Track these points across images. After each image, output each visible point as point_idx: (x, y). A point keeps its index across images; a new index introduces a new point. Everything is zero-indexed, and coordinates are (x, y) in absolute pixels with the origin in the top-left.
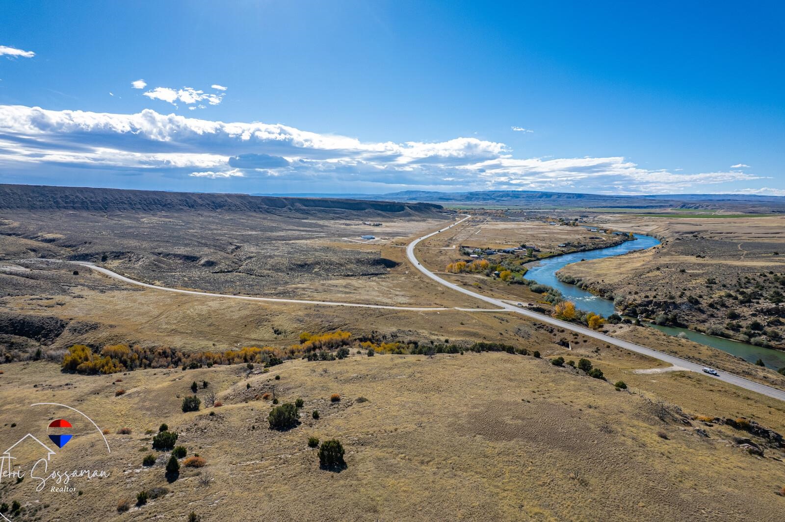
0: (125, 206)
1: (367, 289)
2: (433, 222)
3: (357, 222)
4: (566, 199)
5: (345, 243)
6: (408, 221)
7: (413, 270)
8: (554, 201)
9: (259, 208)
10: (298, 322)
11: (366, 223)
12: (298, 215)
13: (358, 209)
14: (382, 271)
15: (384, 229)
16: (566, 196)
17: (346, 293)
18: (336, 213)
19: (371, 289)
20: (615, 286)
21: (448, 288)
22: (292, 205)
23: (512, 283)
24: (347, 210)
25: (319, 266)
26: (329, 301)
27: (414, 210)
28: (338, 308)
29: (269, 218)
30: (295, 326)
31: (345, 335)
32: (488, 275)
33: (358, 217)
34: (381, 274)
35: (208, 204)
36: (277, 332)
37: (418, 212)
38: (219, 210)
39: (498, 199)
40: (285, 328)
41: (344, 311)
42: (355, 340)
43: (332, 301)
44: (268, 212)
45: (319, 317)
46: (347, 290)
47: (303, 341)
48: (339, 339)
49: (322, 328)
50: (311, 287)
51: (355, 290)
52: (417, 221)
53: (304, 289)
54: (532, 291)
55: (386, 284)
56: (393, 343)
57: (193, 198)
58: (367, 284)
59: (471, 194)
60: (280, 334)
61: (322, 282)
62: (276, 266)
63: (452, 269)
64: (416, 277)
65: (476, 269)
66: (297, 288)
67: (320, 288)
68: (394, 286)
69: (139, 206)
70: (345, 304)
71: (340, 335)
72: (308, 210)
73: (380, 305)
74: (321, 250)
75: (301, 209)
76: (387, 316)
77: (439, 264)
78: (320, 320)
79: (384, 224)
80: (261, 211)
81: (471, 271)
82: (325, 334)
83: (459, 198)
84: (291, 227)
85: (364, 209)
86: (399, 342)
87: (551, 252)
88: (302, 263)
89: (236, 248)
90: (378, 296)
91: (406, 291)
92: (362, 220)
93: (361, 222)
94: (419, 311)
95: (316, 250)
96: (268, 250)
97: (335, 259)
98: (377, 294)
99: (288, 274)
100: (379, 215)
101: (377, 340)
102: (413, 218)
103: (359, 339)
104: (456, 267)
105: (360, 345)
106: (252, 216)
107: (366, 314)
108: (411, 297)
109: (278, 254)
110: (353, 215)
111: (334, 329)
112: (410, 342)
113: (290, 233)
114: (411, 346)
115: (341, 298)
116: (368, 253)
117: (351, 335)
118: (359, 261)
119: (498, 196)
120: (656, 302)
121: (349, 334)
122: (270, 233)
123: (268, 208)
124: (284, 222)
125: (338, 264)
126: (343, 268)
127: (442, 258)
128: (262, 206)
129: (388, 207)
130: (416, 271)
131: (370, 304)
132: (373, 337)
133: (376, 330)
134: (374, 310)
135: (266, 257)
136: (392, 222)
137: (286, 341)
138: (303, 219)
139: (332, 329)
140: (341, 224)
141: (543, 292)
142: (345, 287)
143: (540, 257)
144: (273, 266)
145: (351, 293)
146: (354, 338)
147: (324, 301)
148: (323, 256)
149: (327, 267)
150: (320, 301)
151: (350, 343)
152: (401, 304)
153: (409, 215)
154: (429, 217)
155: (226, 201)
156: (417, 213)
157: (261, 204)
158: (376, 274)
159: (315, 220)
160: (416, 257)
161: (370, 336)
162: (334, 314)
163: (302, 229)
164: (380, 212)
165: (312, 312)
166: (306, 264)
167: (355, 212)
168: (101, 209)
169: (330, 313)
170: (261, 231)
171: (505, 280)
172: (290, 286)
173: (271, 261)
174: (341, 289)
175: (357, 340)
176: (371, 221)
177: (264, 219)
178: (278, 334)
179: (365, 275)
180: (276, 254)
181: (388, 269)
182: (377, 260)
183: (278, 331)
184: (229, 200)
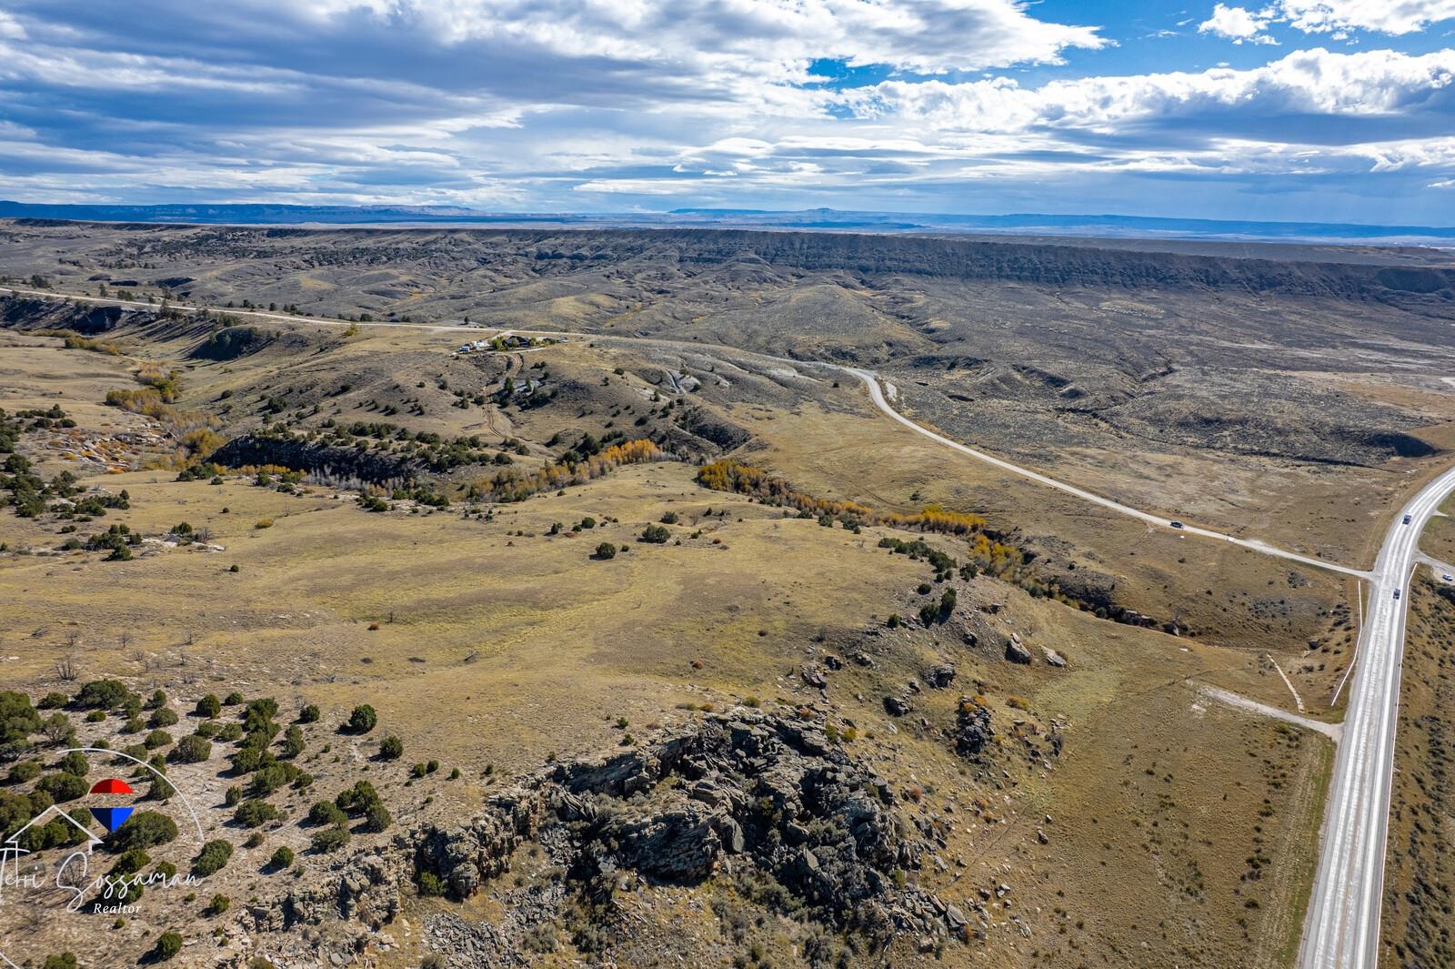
0: (1095, 278)
17: (1140, 476)
35: (1250, 280)
38: (1264, 292)
46: (1151, 473)
53: (1085, 456)
57: (1224, 266)
69: (1118, 279)
89: (1164, 374)
118: (1337, 432)
123: (1385, 292)
128: (1372, 287)
155: (1290, 274)
157: (1371, 282)
168: (1056, 280)
181: (1396, 458)
184: (1298, 272)
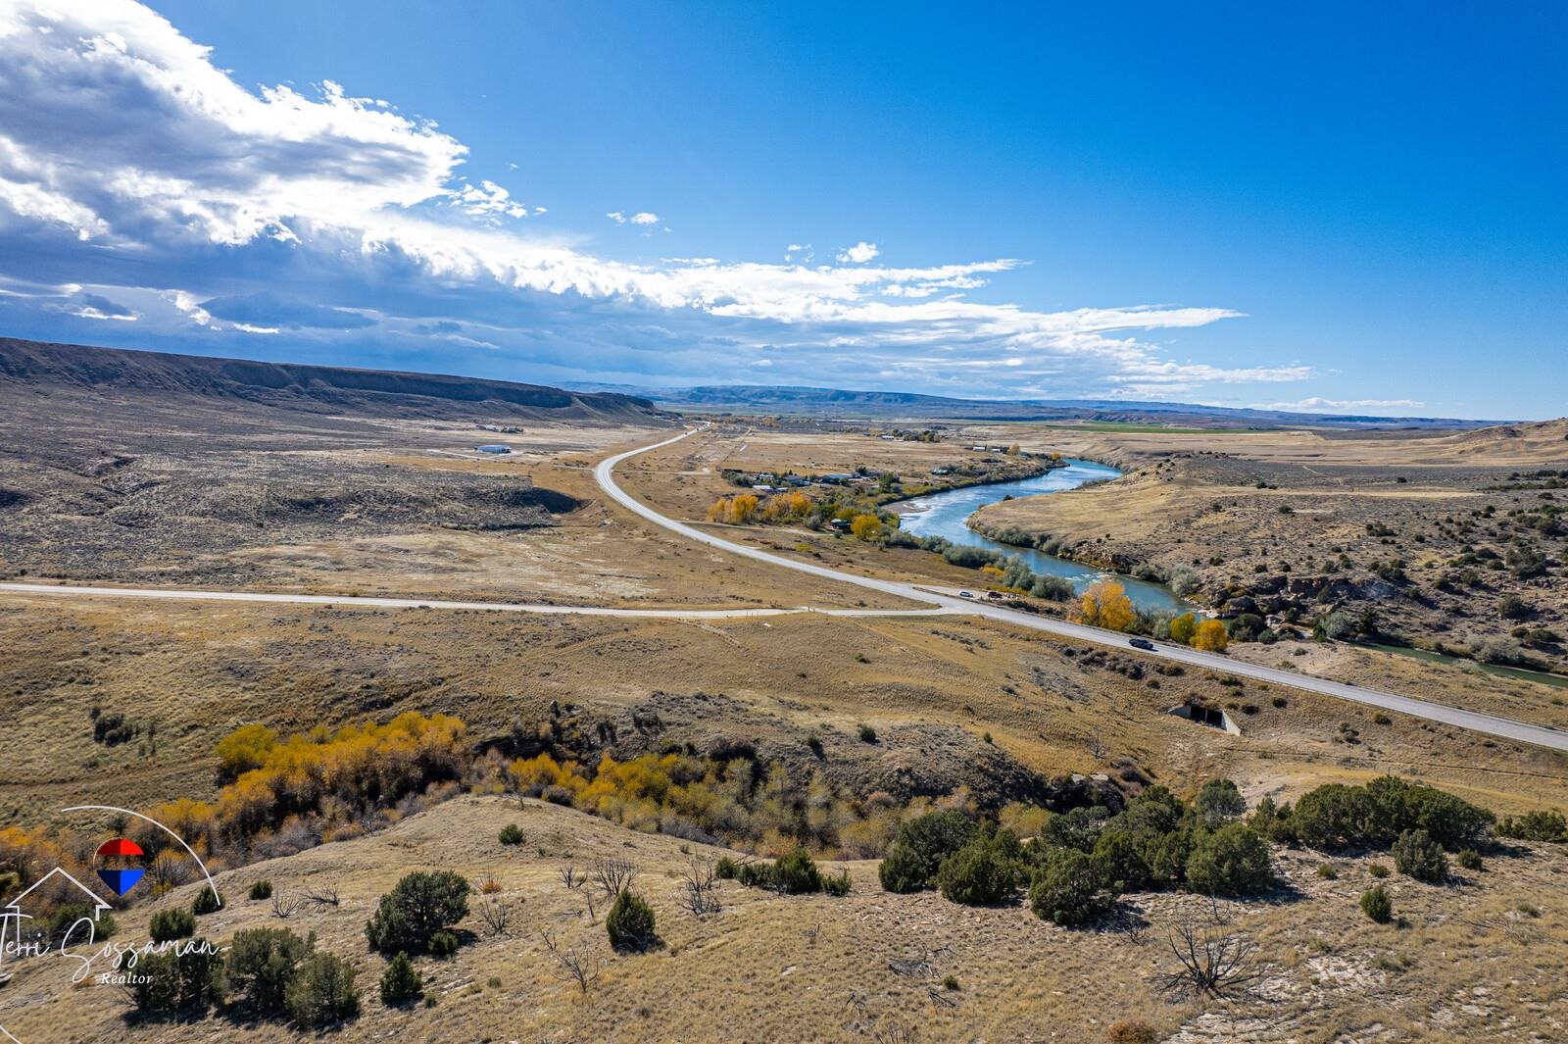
1: (508, 558)
2: (636, 430)
3: (464, 425)
4: (882, 403)
5: (434, 461)
6: (583, 427)
7: (623, 516)
8: (860, 406)
9: (215, 385)
10: (230, 678)
11: (487, 427)
12: (318, 405)
13: (466, 398)
14: (539, 519)
15: (530, 439)
16: (882, 398)
17: (437, 570)
18: (412, 405)
19: (519, 559)
20: (1147, 548)
21: (740, 556)
22: (305, 382)
23: (889, 545)
24: (439, 399)
25: (357, 507)
26: (377, 596)
27: (592, 406)
28: (410, 616)
29: (242, 409)
30: (212, 695)
31: (438, 733)
32: (816, 528)
33: (467, 415)
34: (539, 526)
35: (70, 370)
36: (110, 732)
37: (602, 410)
38: (101, 386)
39: (754, 400)
40: (158, 708)
41: (430, 630)
42: (484, 748)
43: (385, 595)
44: (240, 396)
45: (327, 654)
46: (441, 562)
47: (229, 774)
48: (409, 750)
49: (335, 701)
50: (321, 554)
51: (465, 561)
52: (601, 427)
53: (292, 560)
54: (952, 562)
55: (561, 547)
56: (650, 758)
58: (504, 547)
59: (699, 389)
60: (126, 737)
61: (359, 540)
62: (225, 503)
63: (723, 514)
64: (635, 532)
65: (780, 514)
66: (269, 558)
67: (351, 557)
68: (584, 553)
70: (433, 604)
71: (414, 732)
72: (343, 394)
73: (562, 604)
74: (367, 470)
75: (325, 393)
76: (598, 641)
77: (685, 505)
78: (330, 665)
79: (526, 430)
80: (220, 394)
81: (769, 519)
82: (347, 728)
83: (677, 398)
84: (296, 427)
85: (480, 398)
86: (674, 749)
87: (926, 484)
88: (309, 498)
89: (116, 464)
90: (546, 579)
91: (621, 564)
92: (475, 422)
93: (473, 426)
94: (699, 621)
95: (354, 470)
96: (216, 467)
97: (404, 488)
98: (540, 572)
99: (261, 525)
100: (515, 412)
101: (577, 745)
102: (593, 421)
103: (496, 742)
104: (734, 509)
105: (503, 775)
106: (194, 402)
107: (519, 636)
108: (649, 580)
109: (239, 476)
110: (454, 409)
111: (387, 704)
112: (725, 754)
113: (288, 437)
114: (739, 767)
115: (422, 583)
116: (498, 478)
117: (461, 726)
118: (472, 495)
119: (753, 396)
120: (1297, 582)
121: (455, 723)
122: (234, 436)
123: (239, 388)
124: (281, 418)
125: (416, 499)
126: (427, 511)
127: (689, 490)
128: (224, 382)
129: (536, 396)
130: (634, 518)
131: (525, 602)
132: (557, 730)
133: (568, 700)
134: (545, 621)
135: (198, 483)
136: (547, 427)
137: (144, 777)
138: (330, 414)
139: (377, 703)
140: (425, 427)
141: (982, 564)
142: (435, 553)
143: (908, 493)
144: (216, 505)
145: (454, 570)
146: (476, 740)
147: (355, 595)
148: (373, 483)
149: (383, 508)
150: (341, 594)
151: (462, 767)
152: (631, 602)
153: (583, 415)
154: (628, 422)
155: (123, 364)
156: (599, 413)
157: (220, 377)
158: (525, 527)
159: (360, 416)
160: (623, 489)
161: (545, 729)
162: (391, 639)
163: (324, 431)
164: (516, 406)
165: (300, 633)
166: (319, 501)
167: (457, 405)
169: (374, 638)
170: (208, 431)
171: (864, 539)
172: (245, 552)
173: (213, 493)
174: (420, 560)
175: (493, 752)
176: (498, 424)
177: (227, 409)
178: (113, 741)
179: (494, 528)
180: (233, 475)
181: (556, 516)
182: (525, 493)
183: (115, 723)
184: (132, 363)
